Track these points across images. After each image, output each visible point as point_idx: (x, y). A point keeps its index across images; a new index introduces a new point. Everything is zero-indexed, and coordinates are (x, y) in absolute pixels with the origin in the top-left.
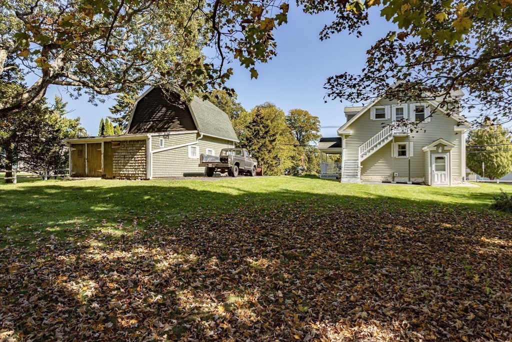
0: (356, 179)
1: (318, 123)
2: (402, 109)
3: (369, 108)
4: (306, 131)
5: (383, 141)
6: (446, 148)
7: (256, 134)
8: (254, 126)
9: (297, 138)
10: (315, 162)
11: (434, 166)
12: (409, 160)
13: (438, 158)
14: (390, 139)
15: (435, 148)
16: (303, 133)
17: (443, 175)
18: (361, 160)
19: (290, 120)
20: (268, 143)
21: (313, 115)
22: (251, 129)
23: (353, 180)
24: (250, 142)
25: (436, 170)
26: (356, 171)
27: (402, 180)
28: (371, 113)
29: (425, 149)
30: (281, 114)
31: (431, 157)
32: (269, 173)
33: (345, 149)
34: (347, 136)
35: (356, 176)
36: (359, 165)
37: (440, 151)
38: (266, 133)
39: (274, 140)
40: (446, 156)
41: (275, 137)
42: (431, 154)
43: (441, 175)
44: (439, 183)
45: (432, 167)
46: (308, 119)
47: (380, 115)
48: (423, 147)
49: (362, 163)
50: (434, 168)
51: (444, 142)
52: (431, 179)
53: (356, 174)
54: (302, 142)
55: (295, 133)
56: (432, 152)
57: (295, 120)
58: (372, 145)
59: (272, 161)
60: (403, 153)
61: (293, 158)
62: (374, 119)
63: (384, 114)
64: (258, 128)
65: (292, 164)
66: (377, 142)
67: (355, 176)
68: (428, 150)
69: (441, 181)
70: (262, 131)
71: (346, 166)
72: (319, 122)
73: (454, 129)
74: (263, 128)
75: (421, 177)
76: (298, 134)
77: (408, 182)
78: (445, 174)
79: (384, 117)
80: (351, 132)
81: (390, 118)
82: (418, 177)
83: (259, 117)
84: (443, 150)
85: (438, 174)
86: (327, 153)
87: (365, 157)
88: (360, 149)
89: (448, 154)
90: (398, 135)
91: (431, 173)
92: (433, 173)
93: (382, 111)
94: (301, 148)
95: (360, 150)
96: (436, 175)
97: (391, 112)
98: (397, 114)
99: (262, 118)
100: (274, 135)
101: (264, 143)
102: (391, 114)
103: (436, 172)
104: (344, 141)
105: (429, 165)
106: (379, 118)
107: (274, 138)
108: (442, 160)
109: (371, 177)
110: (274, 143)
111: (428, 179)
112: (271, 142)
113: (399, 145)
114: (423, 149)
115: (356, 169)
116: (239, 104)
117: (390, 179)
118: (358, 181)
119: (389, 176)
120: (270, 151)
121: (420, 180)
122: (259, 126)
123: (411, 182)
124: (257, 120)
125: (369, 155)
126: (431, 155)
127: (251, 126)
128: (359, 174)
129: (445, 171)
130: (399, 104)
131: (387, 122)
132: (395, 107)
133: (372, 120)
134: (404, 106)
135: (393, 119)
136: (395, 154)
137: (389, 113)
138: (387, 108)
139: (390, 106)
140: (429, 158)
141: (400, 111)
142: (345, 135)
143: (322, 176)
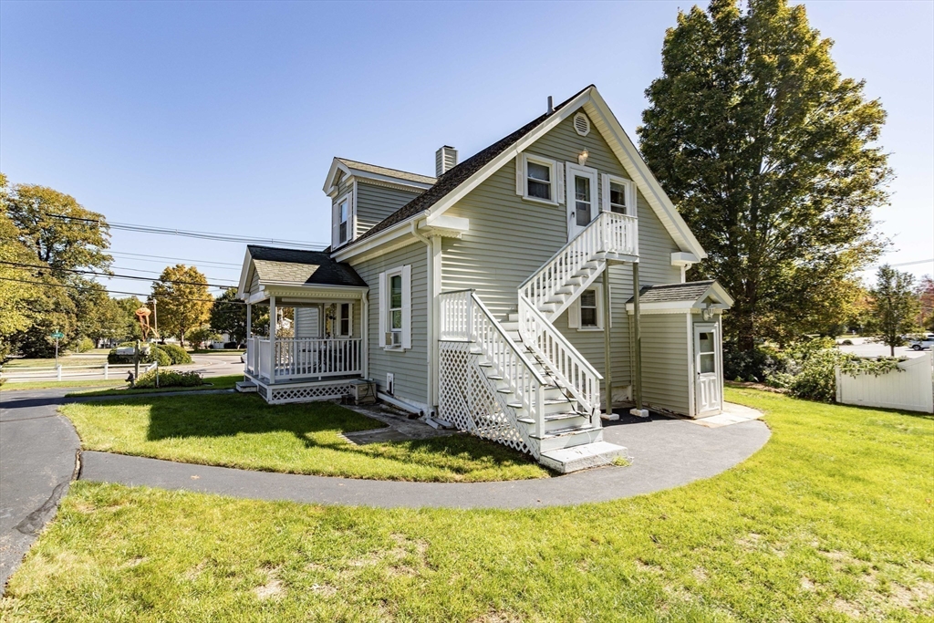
1: (103, 229)
2: (587, 182)
3: (518, 152)
4: (69, 243)
6: (715, 309)
9: (39, 254)
11: (698, 359)
14: (600, 267)
15: (700, 309)
17: (712, 385)
19: (16, 209)
21: (90, 208)
25: (702, 371)
28: (518, 173)
29: (653, 308)
31: (693, 334)
34: (446, 242)
40: (714, 330)
42: (693, 323)
43: (709, 384)
44: (707, 407)
47: (539, 188)
50: (698, 367)
51: (716, 291)
52: (695, 399)
54: (55, 266)
55: (31, 241)
56: (695, 319)
57: (33, 211)
62: (526, 196)
63: (548, 186)
69: (710, 403)
72: (107, 226)
73: (670, 261)
76: (43, 247)
78: (715, 380)
79: (549, 197)
80: (468, 227)
81: (563, 202)
82: (617, 387)
85: (705, 383)
89: (717, 324)
90: (617, 257)
91: (695, 381)
92: (698, 381)
93: (543, 174)
96: (702, 386)
97: (565, 185)
98: (576, 195)
102: (565, 191)
103: (701, 377)
104: (438, 261)
105: (691, 357)
106: (535, 195)
108: (708, 342)
111: (687, 397)
126: (693, 329)
129: (713, 371)
130: (582, 166)
131: (556, 212)
132: (574, 171)
133: (521, 197)
134: (591, 174)
135: (572, 207)
136: (575, 322)
137: (560, 185)
138: (555, 167)
139: (562, 164)
140: (690, 332)
141: (582, 183)
142: (443, 238)
143: (275, 393)
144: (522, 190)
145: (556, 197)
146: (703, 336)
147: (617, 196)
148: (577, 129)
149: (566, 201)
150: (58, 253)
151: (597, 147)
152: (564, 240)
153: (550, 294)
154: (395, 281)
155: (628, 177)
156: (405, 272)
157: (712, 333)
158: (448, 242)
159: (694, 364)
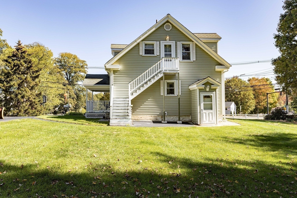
0: (126, 120)
1: (85, 66)
2: (170, 46)
3: (138, 42)
4: (75, 73)
5: (153, 77)
6: (213, 87)
7: (16, 69)
8: (13, 60)
9: (67, 78)
10: (83, 99)
11: (202, 105)
12: (179, 98)
13: (205, 97)
14: (160, 76)
15: (203, 87)
16: (73, 74)
17: (210, 114)
18: (131, 98)
19: (60, 62)
20: (29, 79)
21: (81, 59)
22: (9, 63)
23: (123, 122)
24: (8, 77)
25: (204, 109)
26: (127, 111)
27: (171, 119)
28: (140, 48)
29: (192, 87)
30: (49, 54)
31: (200, 96)
32: (30, 111)
33: (113, 86)
34: (115, 72)
35: (127, 117)
36: (130, 104)
37: (208, 89)
38: (28, 68)
39: (37, 77)
40: (213, 94)
41: (38, 73)
42: (199, 92)
43: (209, 114)
44: (207, 122)
45: (200, 106)
46: (77, 62)
47: (149, 51)
48: (190, 85)
49: (133, 101)
50: (202, 108)
51: (211, 80)
52: (200, 118)
53: (127, 114)
54: (72, 82)
55: (65, 73)
56: (201, 90)
57: (65, 62)
58: (142, 81)
59: (35, 99)
60: (171, 91)
61: (62, 96)
62: (144, 55)
63: (153, 50)
64: (18, 62)
65: (61, 102)
66: (147, 79)
67: (125, 116)
68: (197, 88)
69: (209, 120)
70: (22, 66)
71: (115, 105)
72: (87, 65)
73: (215, 69)
74: (23, 63)
75: (188, 116)
76: (68, 75)
77: (178, 122)
78: (212, 113)
79: (153, 53)
80: (119, 67)
81: (159, 54)
82: (185, 116)
83: (20, 51)
84: (210, 88)
85: (206, 113)
86: (93, 91)
87: (135, 95)
88: (130, 86)
89: (214, 92)
90: (168, 72)
91: (200, 112)
92: (201, 112)
93: (151, 46)
94: (70, 87)
95: (130, 88)
96: (204, 114)
97: (160, 49)
98: (165, 51)
99: (24, 52)
100: (37, 71)
101: (25, 79)
102: (160, 51)
103: (204, 111)
104: (112, 77)
105: (198, 104)
106: (148, 54)
107: (37, 75)
108: (209, 99)
109: (141, 116)
110: (37, 80)
111: (197, 118)
112: (34, 78)
113: (168, 83)
114: (190, 87)
115: (127, 108)
116: (4, 41)
117: (160, 119)
118: (129, 122)
119: (158, 116)
120: (32, 88)
121: (187, 119)
122: (20, 61)
123: (181, 122)
124: (16, 54)
125: (139, 92)
126: (200, 94)
127: (10, 60)
128: (130, 114)
129: (212, 109)
130: (168, 41)
131: (157, 58)
132: (164, 43)
133: (142, 55)
134: (173, 43)
135: (163, 55)
137: (158, 49)
138: (156, 44)
139: (159, 42)
140: (198, 96)
142: (114, 71)
143: (87, 115)
145: (156, 53)
148: (166, 29)
149: (160, 54)
150: (72, 77)
151: (176, 33)
155: (191, 41)
157: (212, 96)
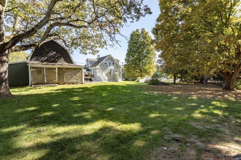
3: (103, 61)
14: (110, 70)
40: (121, 75)
52: (118, 80)
68: (118, 73)
88: (103, 72)
125: (105, 74)
132: (109, 62)
134: (111, 62)
135: (109, 65)
136: (109, 74)
140: (118, 75)
141: (110, 63)
144: (104, 64)
145: (107, 64)
146: (119, 75)
147: (113, 63)
148: (109, 58)
151: (111, 59)
152: (108, 67)
153: (106, 72)
154: (94, 71)
155: (115, 61)
156: (95, 70)
158: (98, 68)
159: (118, 77)
